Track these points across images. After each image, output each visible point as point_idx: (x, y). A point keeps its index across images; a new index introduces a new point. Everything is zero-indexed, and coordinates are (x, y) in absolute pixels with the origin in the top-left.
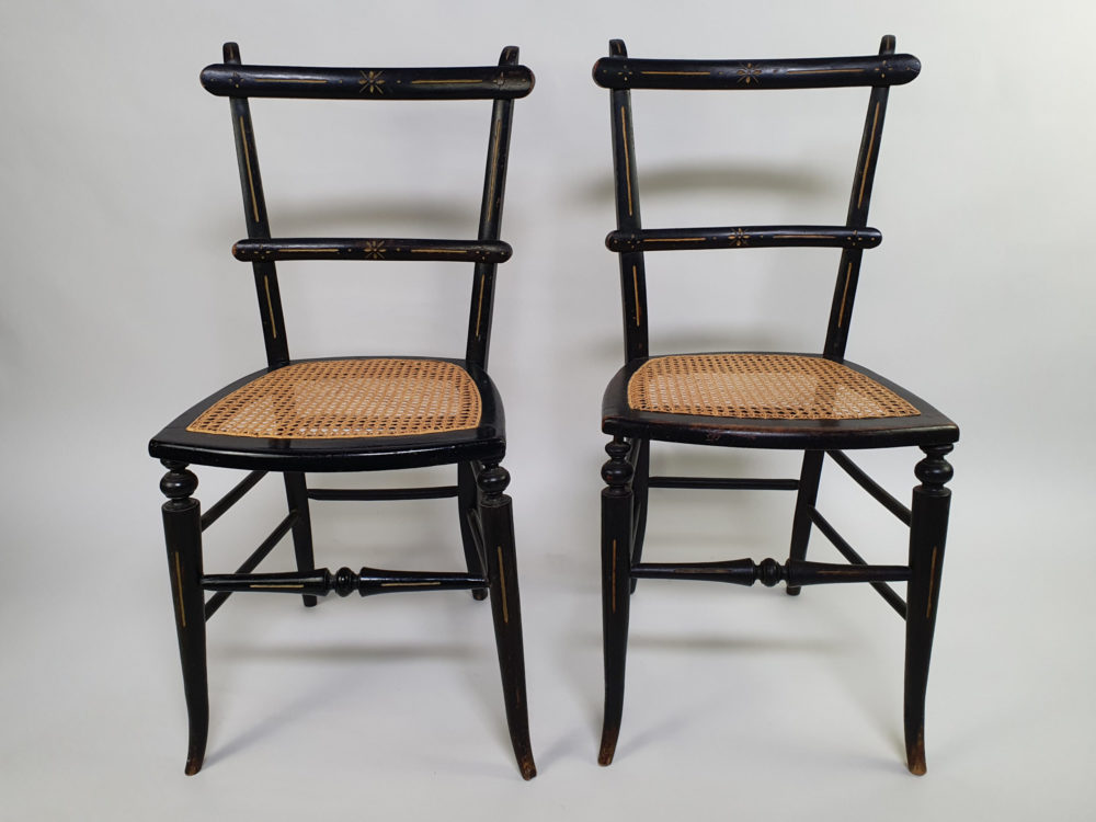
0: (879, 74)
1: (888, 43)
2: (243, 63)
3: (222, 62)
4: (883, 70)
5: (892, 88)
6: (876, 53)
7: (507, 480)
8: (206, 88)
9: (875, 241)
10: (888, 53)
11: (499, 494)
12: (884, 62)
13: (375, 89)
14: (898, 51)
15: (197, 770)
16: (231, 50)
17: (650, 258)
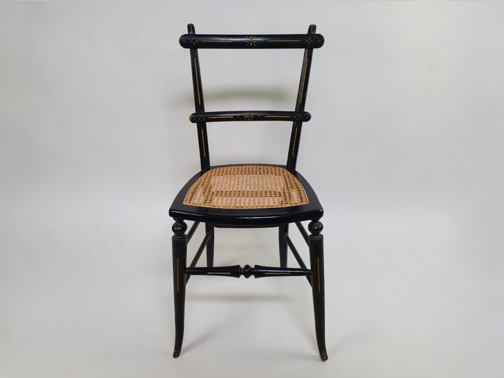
2: (196, 33)
3: (187, 33)
7: (322, 228)
8: (181, 45)
11: (318, 234)
13: (253, 44)
15: (178, 356)
16: (191, 27)
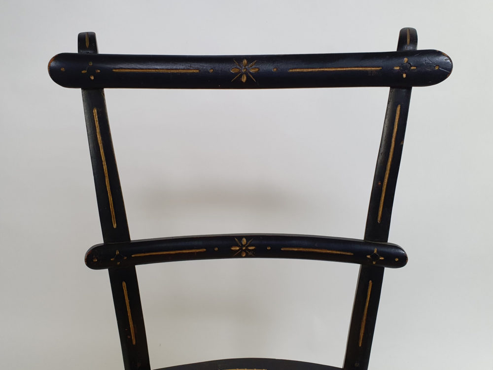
0: (399, 73)
1: (408, 37)
4: (404, 68)
5: (415, 90)
6: (393, 48)
9: (399, 259)
10: (409, 48)
12: (406, 59)
14: (421, 46)
16: (87, 40)
17: (143, 272)
